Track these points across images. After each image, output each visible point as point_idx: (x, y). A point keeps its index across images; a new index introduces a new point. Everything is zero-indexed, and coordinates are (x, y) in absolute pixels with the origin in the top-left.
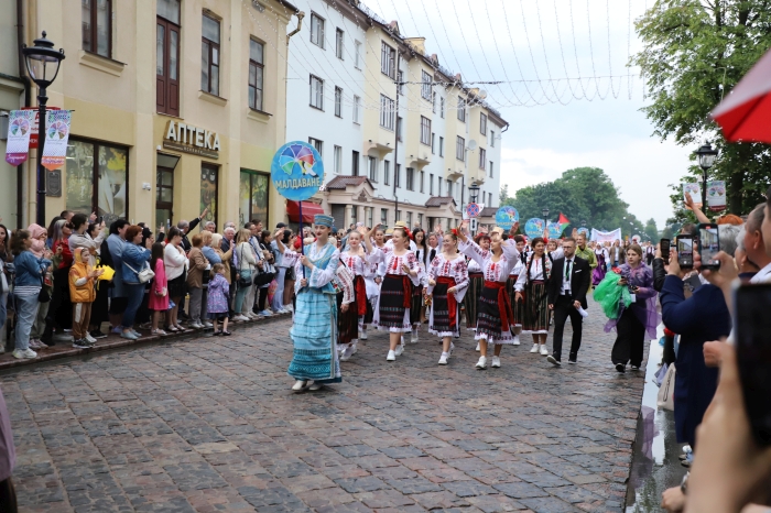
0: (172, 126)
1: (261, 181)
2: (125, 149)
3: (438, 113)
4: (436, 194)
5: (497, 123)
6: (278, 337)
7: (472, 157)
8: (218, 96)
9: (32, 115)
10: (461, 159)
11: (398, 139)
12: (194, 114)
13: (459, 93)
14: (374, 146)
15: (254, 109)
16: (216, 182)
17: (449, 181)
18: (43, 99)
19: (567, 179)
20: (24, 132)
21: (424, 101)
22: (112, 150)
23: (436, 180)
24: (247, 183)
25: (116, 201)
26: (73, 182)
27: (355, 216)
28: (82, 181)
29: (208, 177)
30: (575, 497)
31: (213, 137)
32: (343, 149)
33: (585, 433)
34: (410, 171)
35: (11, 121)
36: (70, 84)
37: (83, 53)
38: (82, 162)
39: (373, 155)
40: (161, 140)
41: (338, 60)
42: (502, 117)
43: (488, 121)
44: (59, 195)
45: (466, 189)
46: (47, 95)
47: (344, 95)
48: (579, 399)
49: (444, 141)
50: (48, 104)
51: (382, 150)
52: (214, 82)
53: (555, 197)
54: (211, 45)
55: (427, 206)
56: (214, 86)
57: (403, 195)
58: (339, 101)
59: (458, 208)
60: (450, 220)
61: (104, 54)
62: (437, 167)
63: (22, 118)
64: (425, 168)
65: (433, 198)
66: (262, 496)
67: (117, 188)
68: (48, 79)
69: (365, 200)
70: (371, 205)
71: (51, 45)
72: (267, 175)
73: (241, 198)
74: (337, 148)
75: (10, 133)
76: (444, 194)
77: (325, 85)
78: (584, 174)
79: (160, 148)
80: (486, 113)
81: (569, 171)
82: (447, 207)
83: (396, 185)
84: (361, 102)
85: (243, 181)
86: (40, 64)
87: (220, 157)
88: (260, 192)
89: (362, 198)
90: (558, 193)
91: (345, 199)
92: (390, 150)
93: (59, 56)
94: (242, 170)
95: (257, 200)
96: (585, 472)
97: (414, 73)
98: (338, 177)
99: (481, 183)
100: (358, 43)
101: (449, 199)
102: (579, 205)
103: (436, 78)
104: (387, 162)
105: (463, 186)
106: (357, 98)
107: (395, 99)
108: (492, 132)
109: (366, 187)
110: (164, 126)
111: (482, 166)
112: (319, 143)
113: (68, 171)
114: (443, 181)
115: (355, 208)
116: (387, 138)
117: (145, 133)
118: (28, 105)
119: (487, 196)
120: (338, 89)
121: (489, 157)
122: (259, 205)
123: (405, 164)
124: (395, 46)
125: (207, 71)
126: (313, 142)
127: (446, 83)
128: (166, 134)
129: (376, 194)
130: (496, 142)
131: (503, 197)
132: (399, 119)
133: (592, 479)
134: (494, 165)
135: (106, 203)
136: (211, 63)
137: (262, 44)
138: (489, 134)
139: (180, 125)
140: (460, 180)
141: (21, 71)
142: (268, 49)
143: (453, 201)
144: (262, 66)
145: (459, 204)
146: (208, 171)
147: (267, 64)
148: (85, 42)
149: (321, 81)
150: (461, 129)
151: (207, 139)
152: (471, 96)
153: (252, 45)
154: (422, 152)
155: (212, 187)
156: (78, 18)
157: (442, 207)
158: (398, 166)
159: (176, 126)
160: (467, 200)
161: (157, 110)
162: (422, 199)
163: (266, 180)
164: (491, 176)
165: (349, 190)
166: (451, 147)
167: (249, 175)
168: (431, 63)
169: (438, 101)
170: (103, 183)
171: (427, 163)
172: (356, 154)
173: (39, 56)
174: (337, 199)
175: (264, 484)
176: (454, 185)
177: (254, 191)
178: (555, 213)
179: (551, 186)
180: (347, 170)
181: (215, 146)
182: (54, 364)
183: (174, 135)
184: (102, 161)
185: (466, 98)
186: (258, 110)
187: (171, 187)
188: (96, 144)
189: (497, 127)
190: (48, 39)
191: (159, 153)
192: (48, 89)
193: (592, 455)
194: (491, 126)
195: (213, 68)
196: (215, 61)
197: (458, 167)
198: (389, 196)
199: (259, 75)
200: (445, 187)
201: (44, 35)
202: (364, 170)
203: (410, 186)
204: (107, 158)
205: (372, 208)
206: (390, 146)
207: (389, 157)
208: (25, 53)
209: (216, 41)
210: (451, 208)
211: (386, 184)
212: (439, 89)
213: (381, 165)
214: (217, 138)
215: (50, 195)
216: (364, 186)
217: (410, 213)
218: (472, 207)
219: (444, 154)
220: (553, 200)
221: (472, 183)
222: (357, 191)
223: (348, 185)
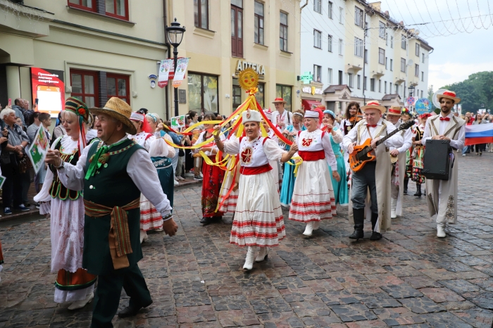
0: (240, 63)
1: (287, 90)
2: (216, 77)
3: (389, 45)
4: (388, 93)
5: (426, 49)
7: (411, 70)
8: (263, 45)
9: (172, 62)
10: (404, 71)
11: (365, 62)
12: (251, 55)
13: (402, 32)
14: (351, 67)
15: (283, 51)
16: (263, 92)
17: (396, 85)
18: (176, 53)
19: (471, 79)
20: (166, 70)
21: (380, 38)
22: (210, 78)
23: (388, 84)
24: (280, 92)
25: (213, 105)
26: (191, 96)
27: (341, 108)
28: (196, 95)
29: (259, 89)
30: (473, 262)
31: (261, 68)
32: (333, 70)
33: (481, 227)
34: (373, 80)
35: (161, 65)
36: (188, 44)
37: (195, 28)
38: (196, 85)
39: (350, 72)
40: (235, 71)
41: (329, 19)
42: (429, 45)
43: (421, 48)
44: (185, 103)
45: (407, 89)
46: (178, 51)
47: (333, 39)
48: (477, 207)
49: (393, 62)
50: (178, 56)
51: (356, 69)
52: (261, 38)
53: (464, 91)
54: (259, 17)
55: (383, 100)
56: (261, 40)
57: (368, 94)
58: (330, 42)
59: (402, 100)
61: (205, 28)
62: (389, 77)
63: (166, 63)
64: (382, 78)
65: (386, 95)
66: (289, 256)
67: (213, 97)
68: (178, 42)
69: (346, 98)
71: (178, 24)
72: (291, 87)
74: (330, 70)
75: (160, 71)
76: (393, 92)
77: (322, 34)
78: (483, 75)
79: (234, 75)
80: (419, 43)
81: (473, 75)
82: (395, 100)
83: (365, 89)
84: (344, 42)
85: (277, 91)
86: (174, 35)
87: (265, 78)
88: (287, 97)
89: (345, 97)
90: (466, 88)
91: (336, 98)
92: (360, 69)
93: (183, 30)
94: (277, 85)
96: (479, 249)
97: (374, 23)
98: (331, 86)
99: (415, 85)
100: (341, 9)
101: (397, 96)
102: (480, 95)
103: (388, 25)
104: (359, 76)
105: (405, 87)
106: (341, 40)
107: (363, 39)
108: (423, 54)
109: (347, 90)
110: (236, 63)
111: (417, 75)
112: (319, 67)
113: (189, 90)
114: (392, 85)
115: (341, 103)
116: (358, 62)
117: (226, 67)
118: (169, 57)
119: (420, 92)
120: (329, 36)
121: (421, 69)
123: (369, 76)
124: (363, 8)
125: (257, 32)
126: (316, 67)
127: (394, 27)
128: (237, 67)
129: (352, 95)
130: (425, 60)
131: (430, 92)
132: (366, 50)
133: (484, 253)
134: (424, 74)
135: (208, 107)
136: (259, 27)
137: (287, 14)
138: (421, 55)
139: (244, 62)
140: (403, 84)
141: (166, 40)
142: (290, 17)
143: (399, 96)
144: (287, 26)
145: (402, 98)
146: (259, 86)
147: (289, 25)
148: (196, 23)
149: (320, 32)
150: (403, 54)
151: (258, 69)
152: (409, 33)
153: (281, 16)
154: (379, 69)
155: (262, 95)
156: (192, 10)
157: (392, 100)
158: (365, 78)
159: (242, 63)
160: (407, 95)
161: (232, 55)
162: (380, 96)
163: (290, 89)
164: (422, 80)
165: (337, 93)
166: (397, 65)
167: (281, 87)
168: (385, 16)
169: (389, 38)
170: (206, 95)
171: (382, 75)
172: (340, 72)
173: (173, 31)
174: (330, 98)
175: (290, 250)
176: (400, 87)
177: (284, 96)
178: (464, 100)
179: (461, 84)
180: (336, 82)
181: (262, 72)
182: (186, 188)
183: (241, 68)
184: (205, 84)
185: (406, 34)
186: (285, 51)
187: (240, 96)
188: (202, 75)
189: (426, 51)
190: (177, 22)
191: (233, 78)
192: (178, 48)
193: (484, 239)
194: (422, 50)
195: (261, 30)
196: (261, 26)
197: (402, 76)
198: (360, 95)
199: (285, 32)
200: (394, 88)
201: (175, 20)
202: (345, 81)
203: (373, 89)
204: (208, 82)
206: (360, 67)
207: (360, 73)
208: (167, 30)
209: (262, 15)
210: (398, 101)
211: (359, 88)
212: (390, 31)
213: (356, 78)
214: (263, 68)
215: (181, 103)
216: (346, 90)
218: (411, 99)
219: (393, 69)
220: (462, 93)
221: (410, 85)
222: (342, 93)
223: (336, 90)
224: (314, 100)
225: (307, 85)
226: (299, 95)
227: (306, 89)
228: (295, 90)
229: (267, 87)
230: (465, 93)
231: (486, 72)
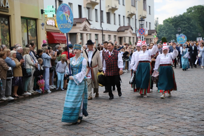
1: (32, 23)
4: (122, 25)
6: (47, 102)
7: (140, 4)
10: (134, 6)
14: (89, 2)
16: (9, 24)
17: (128, 18)
19: (189, 12)
23: (122, 17)
24: (25, 25)
27: (82, 39)
29: (4, 22)
31: (5, 1)
32: (73, 4)
34: (108, 14)
39: (89, 6)
45: (137, 22)
51: (93, 4)
53: (184, 22)
55: (119, 31)
57: (106, 26)
59: (134, 31)
60: (130, 38)
64: (116, 12)
65: (121, 27)
69: (86, 30)
70: (90, 32)
72: (36, 20)
73: (22, 32)
74: (70, 4)
76: (126, 25)
81: (190, 8)
82: (128, 31)
83: (102, 22)
85: (22, 23)
87: (9, 11)
88: (32, 29)
89: (85, 29)
90: (184, 20)
91: (77, 30)
92: (97, 4)
94: (22, 17)
95: (31, 33)
99: (145, 17)
101: (129, 27)
102: (196, 25)
104: (96, 10)
109: (87, 23)
111: (145, 9)
112: (61, 2)
114: (125, 18)
115: (82, 34)
119: (148, 24)
121: (148, 4)
122: (32, 36)
123: (105, 10)
126: (58, 1)
129: (91, 27)
131: (156, 25)
134: (151, 8)
140: (134, 17)
143: (131, 28)
145: (134, 29)
146: (4, 19)
151: (2, 2)
154: (114, 3)
155: (7, 27)
157: (126, 31)
158: (102, 12)
160: (138, 27)
162: (115, 28)
163: (34, 22)
164: (150, 14)
165: (78, 25)
167: (26, 20)
171: (116, 9)
172: (80, 7)
174: (72, 30)
176: (131, 20)
177: (29, 28)
178: (184, 30)
179: (181, 17)
180: (76, 15)
181: (6, 5)
197: (133, 10)
198: (99, 27)
200: (126, 21)
202: (85, 15)
203: (109, 22)
205: (90, 34)
206: (97, 1)
207: (97, 7)
210: (130, 31)
211: (97, 21)
213: (93, 12)
214: (7, 1)
216: (85, 23)
217: (110, 36)
218: (142, 30)
219: (125, 4)
220: (182, 24)
221: (140, 17)
222: (82, 26)
223: (77, 23)
224: (58, 32)
225: (51, 18)
226: (44, 28)
227: (50, 22)
228: (40, 23)
229: (12, 19)
230: (185, 24)
231: (201, 6)
